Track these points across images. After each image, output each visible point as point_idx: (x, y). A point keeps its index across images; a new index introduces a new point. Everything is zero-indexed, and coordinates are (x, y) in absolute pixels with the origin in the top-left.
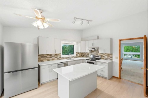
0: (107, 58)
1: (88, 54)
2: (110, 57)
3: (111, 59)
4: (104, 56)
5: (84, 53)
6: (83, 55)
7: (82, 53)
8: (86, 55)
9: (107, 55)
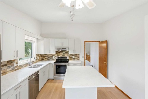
0: (75, 58)
1: (52, 56)
2: (77, 57)
3: (78, 59)
4: (71, 57)
5: (45, 55)
6: (42, 57)
7: (41, 55)
8: (48, 58)
9: (75, 55)
